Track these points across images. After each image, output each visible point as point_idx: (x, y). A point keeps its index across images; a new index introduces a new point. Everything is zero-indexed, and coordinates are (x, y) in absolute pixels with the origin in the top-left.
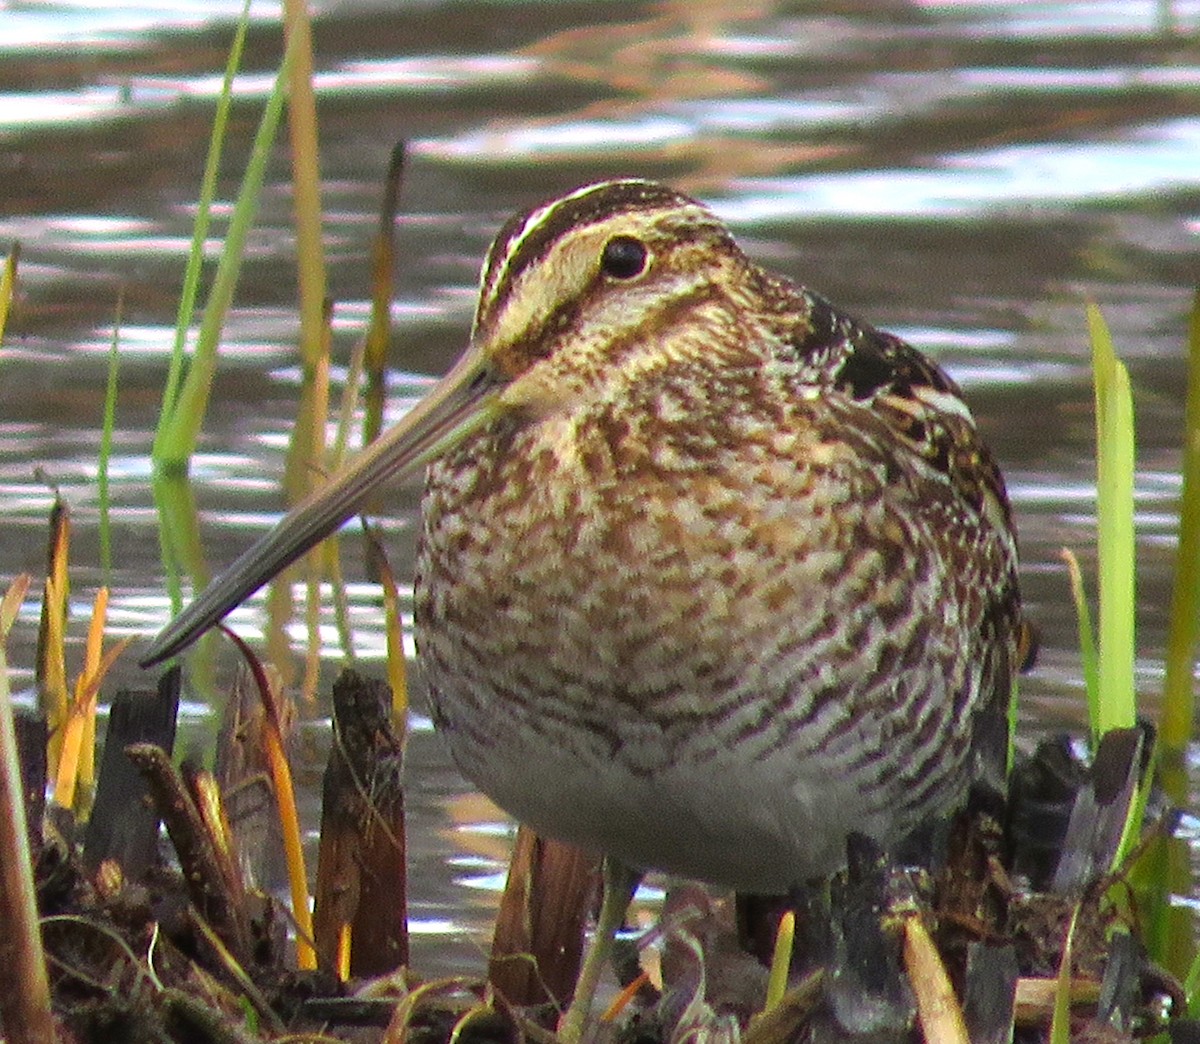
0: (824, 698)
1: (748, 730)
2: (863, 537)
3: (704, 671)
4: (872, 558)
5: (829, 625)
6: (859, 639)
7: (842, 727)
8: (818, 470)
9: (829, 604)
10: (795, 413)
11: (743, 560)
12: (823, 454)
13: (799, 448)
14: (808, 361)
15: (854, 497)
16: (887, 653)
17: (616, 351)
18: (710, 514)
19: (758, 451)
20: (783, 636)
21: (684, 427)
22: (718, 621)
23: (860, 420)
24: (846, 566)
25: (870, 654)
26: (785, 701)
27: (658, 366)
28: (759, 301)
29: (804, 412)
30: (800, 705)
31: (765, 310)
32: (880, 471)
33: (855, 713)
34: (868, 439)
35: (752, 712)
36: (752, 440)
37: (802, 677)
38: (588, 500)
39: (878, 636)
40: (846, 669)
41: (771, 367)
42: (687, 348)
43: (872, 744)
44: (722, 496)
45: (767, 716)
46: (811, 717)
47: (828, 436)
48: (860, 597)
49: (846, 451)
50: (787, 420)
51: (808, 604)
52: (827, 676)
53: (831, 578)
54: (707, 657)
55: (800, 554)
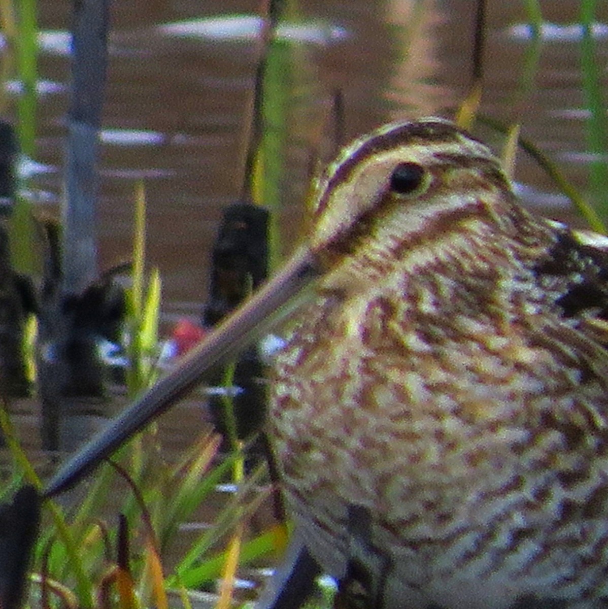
0: (519, 535)
1: (469, 556)
2: (548, 420)
3: (429, 506)
4: (554, 437)
5: (516, 483)
6: (542, 495)
7: (537, 558)
8: (519, 367)
9: (517, 467)
10: (515, 322)
11: (450, 425)
12: (526, 355)
13: (508, 349)
14: (539, 285)
15: (546, 392)
16: (568, 509)
17: (401, 250)
18: (429, 387)
19: (474, 346)
20: (482, 486)
21: (430, 319)
22: (434, 467)
23: (562, 335)
24: (532, 441)
25: (552, 507)
26: (490, 535)
27: (429, 264)
28: (514, 231)
29: (521, 322)
30: (502, 539)
31: (516, 239)
32: (573, 375)
33: (547, 547)
34: (568, 350)
35: (467, 541)
36: (472, 338)
37: (500, 519)
38: (354, 366)
39: (558, 494)
40: (535, 516)
41: (508, 284)
42: (453, 252)
43: (566, 571)
44: (438, 375)
45: (480, 546)
46: (512, 548)
47: (535, 343)
48: (542, 465)
49: (546, 356)
50: (506, 327)
51: (499, 466)
52: (518, 520)
53: (517, 448)
54: (429, 496)
55: (493, 427)
